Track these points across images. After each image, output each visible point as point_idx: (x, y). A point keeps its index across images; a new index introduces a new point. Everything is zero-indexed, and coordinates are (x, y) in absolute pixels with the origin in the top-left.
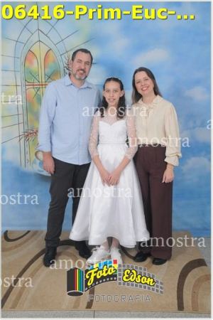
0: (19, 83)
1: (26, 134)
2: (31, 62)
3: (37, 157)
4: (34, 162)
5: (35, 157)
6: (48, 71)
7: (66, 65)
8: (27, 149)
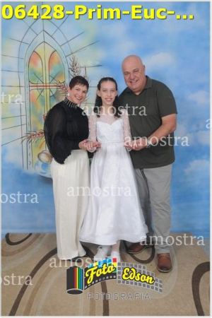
0: (22, 84)
1: (29, 135)
2: (35, 63)
3: (40, 160)
4: (37, 164)
5: (37, 159)
6: (53, 72)
7: (70, 67)
8: (30, 151)
